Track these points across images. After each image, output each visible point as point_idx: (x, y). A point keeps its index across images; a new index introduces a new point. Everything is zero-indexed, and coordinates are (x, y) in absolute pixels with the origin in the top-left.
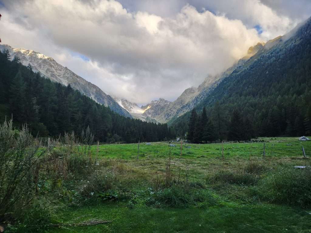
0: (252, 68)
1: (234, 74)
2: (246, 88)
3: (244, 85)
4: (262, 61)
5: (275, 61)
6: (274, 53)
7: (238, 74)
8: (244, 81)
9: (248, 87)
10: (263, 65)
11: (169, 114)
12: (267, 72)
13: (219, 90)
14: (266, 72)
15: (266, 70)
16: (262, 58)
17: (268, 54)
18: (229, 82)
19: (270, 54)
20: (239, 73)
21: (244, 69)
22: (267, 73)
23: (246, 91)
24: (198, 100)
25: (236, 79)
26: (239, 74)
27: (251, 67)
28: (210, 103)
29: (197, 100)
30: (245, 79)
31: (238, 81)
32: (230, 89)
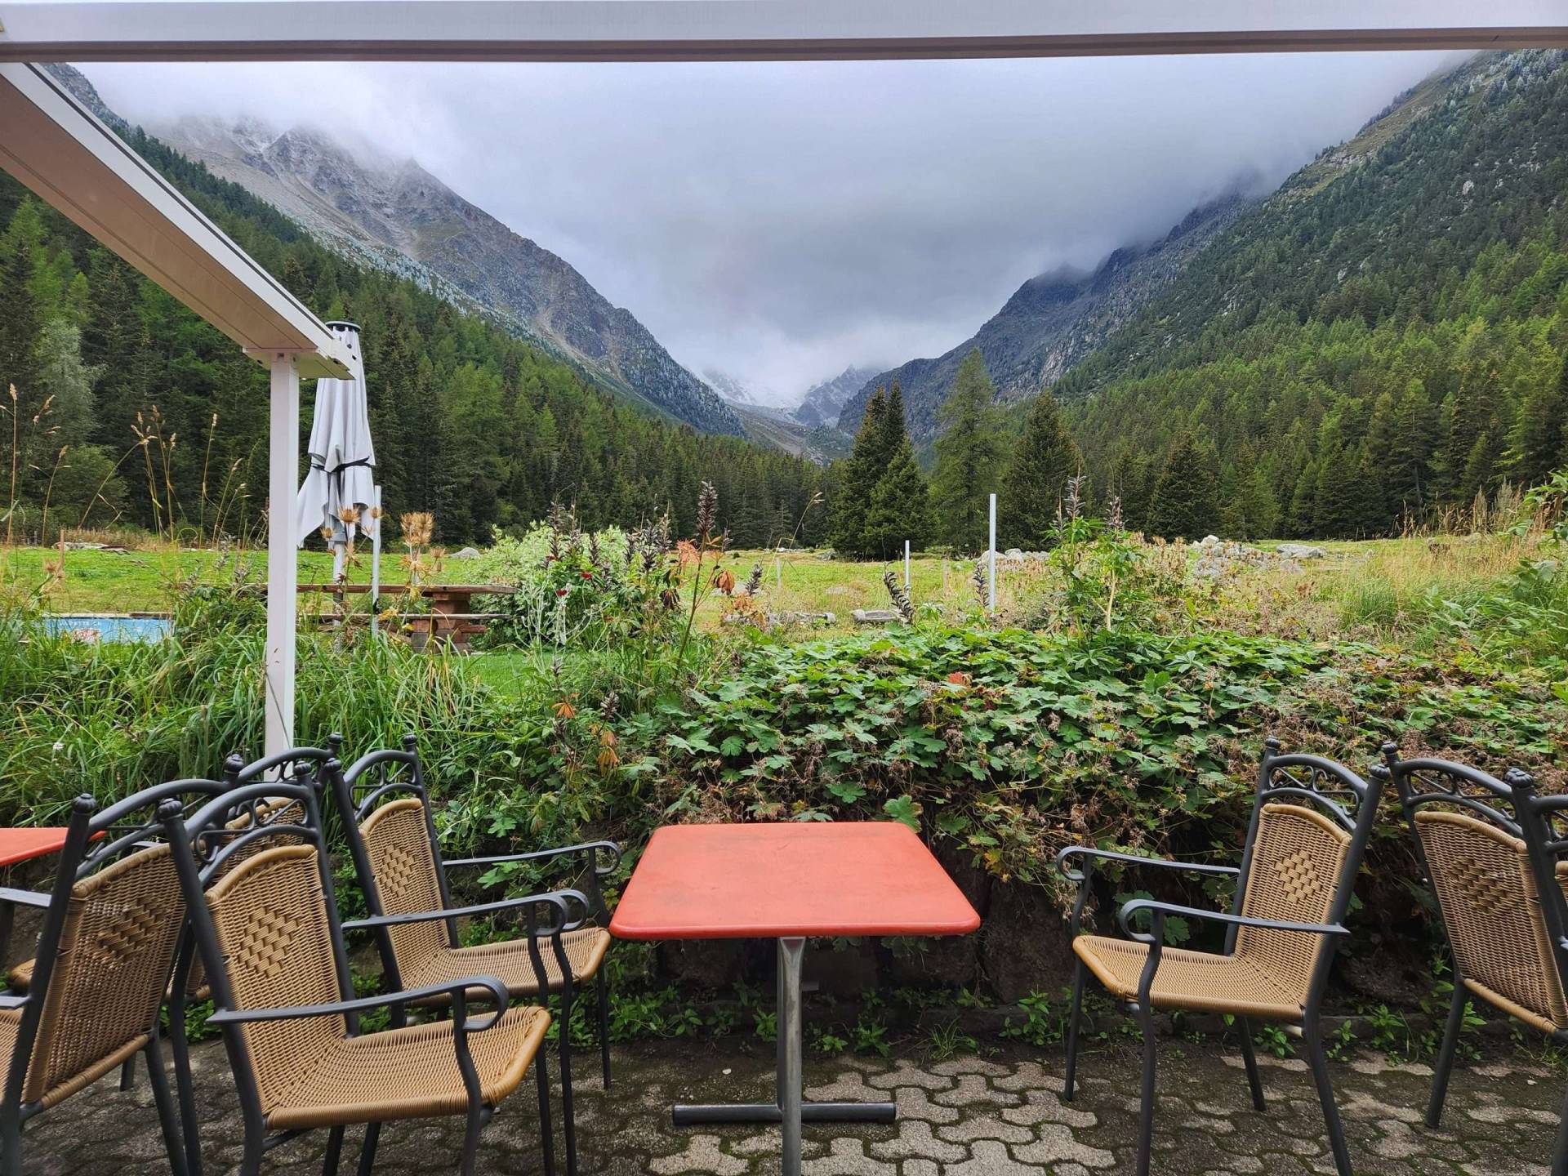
0: (1389, 160)
1: (1291, 192)
2: (1340, 275)
3: (1333, 256)
4: (1453, 121)
5: (1523, 117)
6: (1526, 69)
7: (1312, 192)
8: (1337, 237)
9: (1353, 271)
10: (1454, 144)
11: (929, 414)
12: (1468, 185)
13: (1200, 285)
14: (1460, 185)
15: (1464, 170)
16: (1459, 100)
17: (1491, 81)
18: (1259, 242)
19: (1502, 76)
20: (1320, 187)
21: (1346, 167)
22: (1465, 192)
23: (1338, 291)
24: (1088, 339)
25: (1297, 221)
26: (1319, 194)
27: (1386, 156)
28: (1140, 358)
29: (1084, 341)
30: (1346, 222)
31: (1307, 236)
32: (1255, 283)
